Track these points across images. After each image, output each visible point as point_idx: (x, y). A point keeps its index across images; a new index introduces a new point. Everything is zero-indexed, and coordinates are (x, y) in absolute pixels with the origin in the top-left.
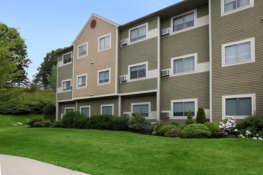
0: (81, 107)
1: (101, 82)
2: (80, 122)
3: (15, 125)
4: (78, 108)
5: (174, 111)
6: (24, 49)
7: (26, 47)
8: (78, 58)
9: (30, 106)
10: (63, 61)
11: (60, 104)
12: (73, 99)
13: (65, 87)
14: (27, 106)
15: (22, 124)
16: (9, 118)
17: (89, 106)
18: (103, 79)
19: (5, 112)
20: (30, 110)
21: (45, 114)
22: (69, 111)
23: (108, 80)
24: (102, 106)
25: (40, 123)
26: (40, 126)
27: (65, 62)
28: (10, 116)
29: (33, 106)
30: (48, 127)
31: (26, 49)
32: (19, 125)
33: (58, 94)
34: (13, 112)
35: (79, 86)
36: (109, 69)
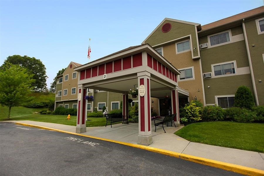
0: (65, 105)
1: (72, 93)
2: (62, 112)
3: (34, 113)
4: (64, 105)
5: (99, 107)
6: (44, 70)
7: (45, 69)
8: (65, 81)
9: (44, 103)
10: (59, 82)
11: (57, 103)
12: (62, 101)
13: (59, 95)
14: (42, 103)
15: (37, 113)
16: (31, 110)
17: (68, 104)
18: (73, 92)
19: (29, 107)
20: (43, 105)
21: (49, 108)
22: (61, 106)
23: (75, 93)
24: (73, 104)
25: (45, 112)
26: (45, 114)
27: (60, 82)
28: (32, 108)
29: (45, 103)
30: (49, 114)
31: (45, 70)
32: (35, 113)
33: (56, 98)
34: (34, 106)
35: (64, 94)
36: (76, 88)
